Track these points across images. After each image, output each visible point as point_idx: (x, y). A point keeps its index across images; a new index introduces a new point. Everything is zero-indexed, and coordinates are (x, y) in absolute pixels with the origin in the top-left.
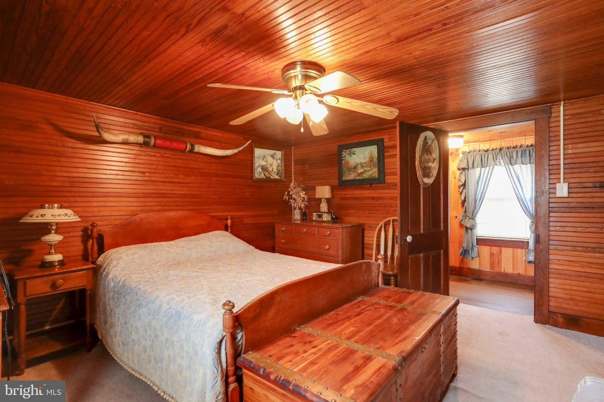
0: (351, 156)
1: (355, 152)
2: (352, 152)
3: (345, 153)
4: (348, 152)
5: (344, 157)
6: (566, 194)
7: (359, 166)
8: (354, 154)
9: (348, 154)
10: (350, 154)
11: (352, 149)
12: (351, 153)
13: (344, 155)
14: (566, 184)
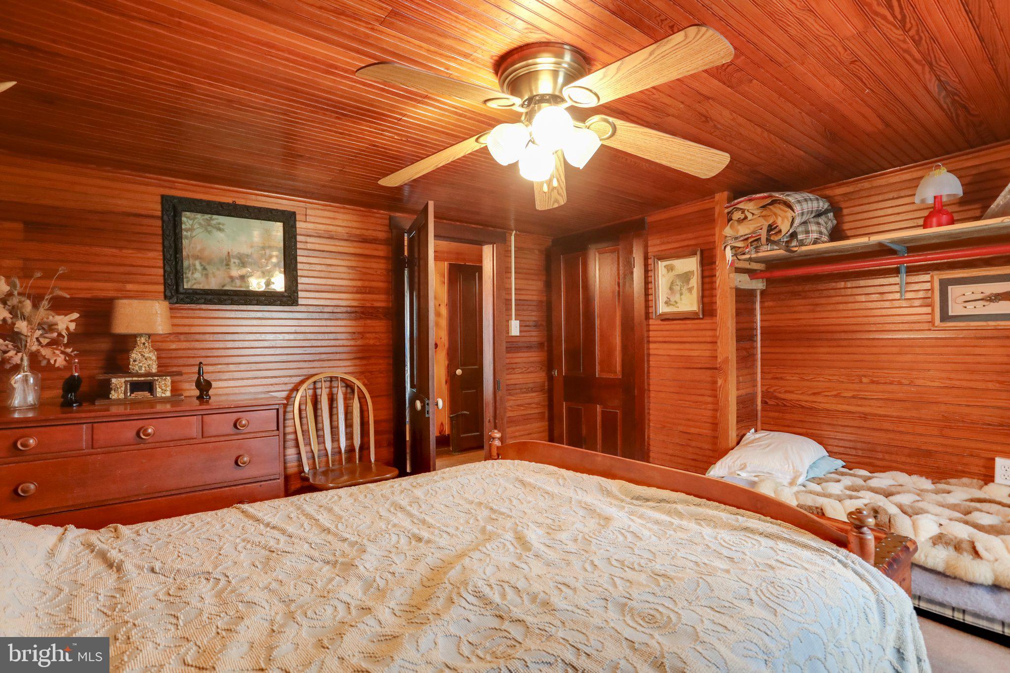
0: (209, 232)
1: (223, 225)
2: (214, 222)
3: (191, 222)
4: (203, 223)
5: (187, 230)
6: (518, 334)
7: (232, 260)
8: (220, 230)
9: (200, 224)
10: (208, 228)
11: (215, 217)
12: (209, 225)
13: (188, 226)
14: (518, 322)
